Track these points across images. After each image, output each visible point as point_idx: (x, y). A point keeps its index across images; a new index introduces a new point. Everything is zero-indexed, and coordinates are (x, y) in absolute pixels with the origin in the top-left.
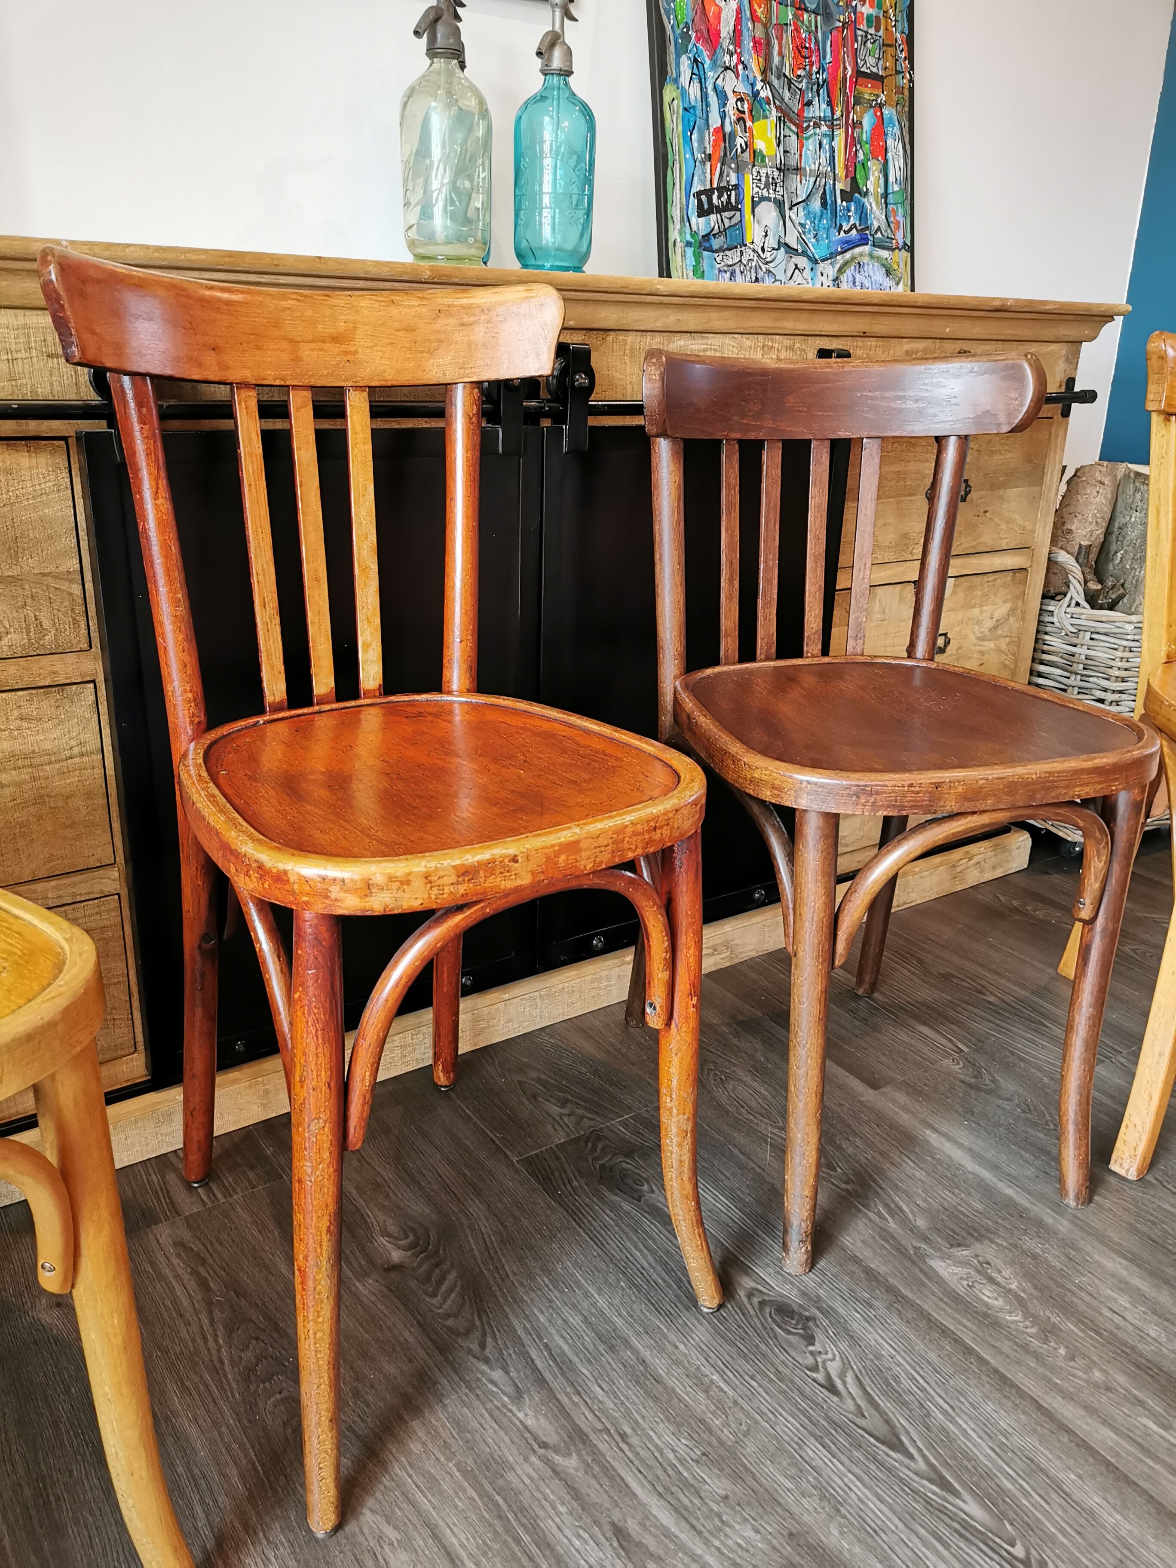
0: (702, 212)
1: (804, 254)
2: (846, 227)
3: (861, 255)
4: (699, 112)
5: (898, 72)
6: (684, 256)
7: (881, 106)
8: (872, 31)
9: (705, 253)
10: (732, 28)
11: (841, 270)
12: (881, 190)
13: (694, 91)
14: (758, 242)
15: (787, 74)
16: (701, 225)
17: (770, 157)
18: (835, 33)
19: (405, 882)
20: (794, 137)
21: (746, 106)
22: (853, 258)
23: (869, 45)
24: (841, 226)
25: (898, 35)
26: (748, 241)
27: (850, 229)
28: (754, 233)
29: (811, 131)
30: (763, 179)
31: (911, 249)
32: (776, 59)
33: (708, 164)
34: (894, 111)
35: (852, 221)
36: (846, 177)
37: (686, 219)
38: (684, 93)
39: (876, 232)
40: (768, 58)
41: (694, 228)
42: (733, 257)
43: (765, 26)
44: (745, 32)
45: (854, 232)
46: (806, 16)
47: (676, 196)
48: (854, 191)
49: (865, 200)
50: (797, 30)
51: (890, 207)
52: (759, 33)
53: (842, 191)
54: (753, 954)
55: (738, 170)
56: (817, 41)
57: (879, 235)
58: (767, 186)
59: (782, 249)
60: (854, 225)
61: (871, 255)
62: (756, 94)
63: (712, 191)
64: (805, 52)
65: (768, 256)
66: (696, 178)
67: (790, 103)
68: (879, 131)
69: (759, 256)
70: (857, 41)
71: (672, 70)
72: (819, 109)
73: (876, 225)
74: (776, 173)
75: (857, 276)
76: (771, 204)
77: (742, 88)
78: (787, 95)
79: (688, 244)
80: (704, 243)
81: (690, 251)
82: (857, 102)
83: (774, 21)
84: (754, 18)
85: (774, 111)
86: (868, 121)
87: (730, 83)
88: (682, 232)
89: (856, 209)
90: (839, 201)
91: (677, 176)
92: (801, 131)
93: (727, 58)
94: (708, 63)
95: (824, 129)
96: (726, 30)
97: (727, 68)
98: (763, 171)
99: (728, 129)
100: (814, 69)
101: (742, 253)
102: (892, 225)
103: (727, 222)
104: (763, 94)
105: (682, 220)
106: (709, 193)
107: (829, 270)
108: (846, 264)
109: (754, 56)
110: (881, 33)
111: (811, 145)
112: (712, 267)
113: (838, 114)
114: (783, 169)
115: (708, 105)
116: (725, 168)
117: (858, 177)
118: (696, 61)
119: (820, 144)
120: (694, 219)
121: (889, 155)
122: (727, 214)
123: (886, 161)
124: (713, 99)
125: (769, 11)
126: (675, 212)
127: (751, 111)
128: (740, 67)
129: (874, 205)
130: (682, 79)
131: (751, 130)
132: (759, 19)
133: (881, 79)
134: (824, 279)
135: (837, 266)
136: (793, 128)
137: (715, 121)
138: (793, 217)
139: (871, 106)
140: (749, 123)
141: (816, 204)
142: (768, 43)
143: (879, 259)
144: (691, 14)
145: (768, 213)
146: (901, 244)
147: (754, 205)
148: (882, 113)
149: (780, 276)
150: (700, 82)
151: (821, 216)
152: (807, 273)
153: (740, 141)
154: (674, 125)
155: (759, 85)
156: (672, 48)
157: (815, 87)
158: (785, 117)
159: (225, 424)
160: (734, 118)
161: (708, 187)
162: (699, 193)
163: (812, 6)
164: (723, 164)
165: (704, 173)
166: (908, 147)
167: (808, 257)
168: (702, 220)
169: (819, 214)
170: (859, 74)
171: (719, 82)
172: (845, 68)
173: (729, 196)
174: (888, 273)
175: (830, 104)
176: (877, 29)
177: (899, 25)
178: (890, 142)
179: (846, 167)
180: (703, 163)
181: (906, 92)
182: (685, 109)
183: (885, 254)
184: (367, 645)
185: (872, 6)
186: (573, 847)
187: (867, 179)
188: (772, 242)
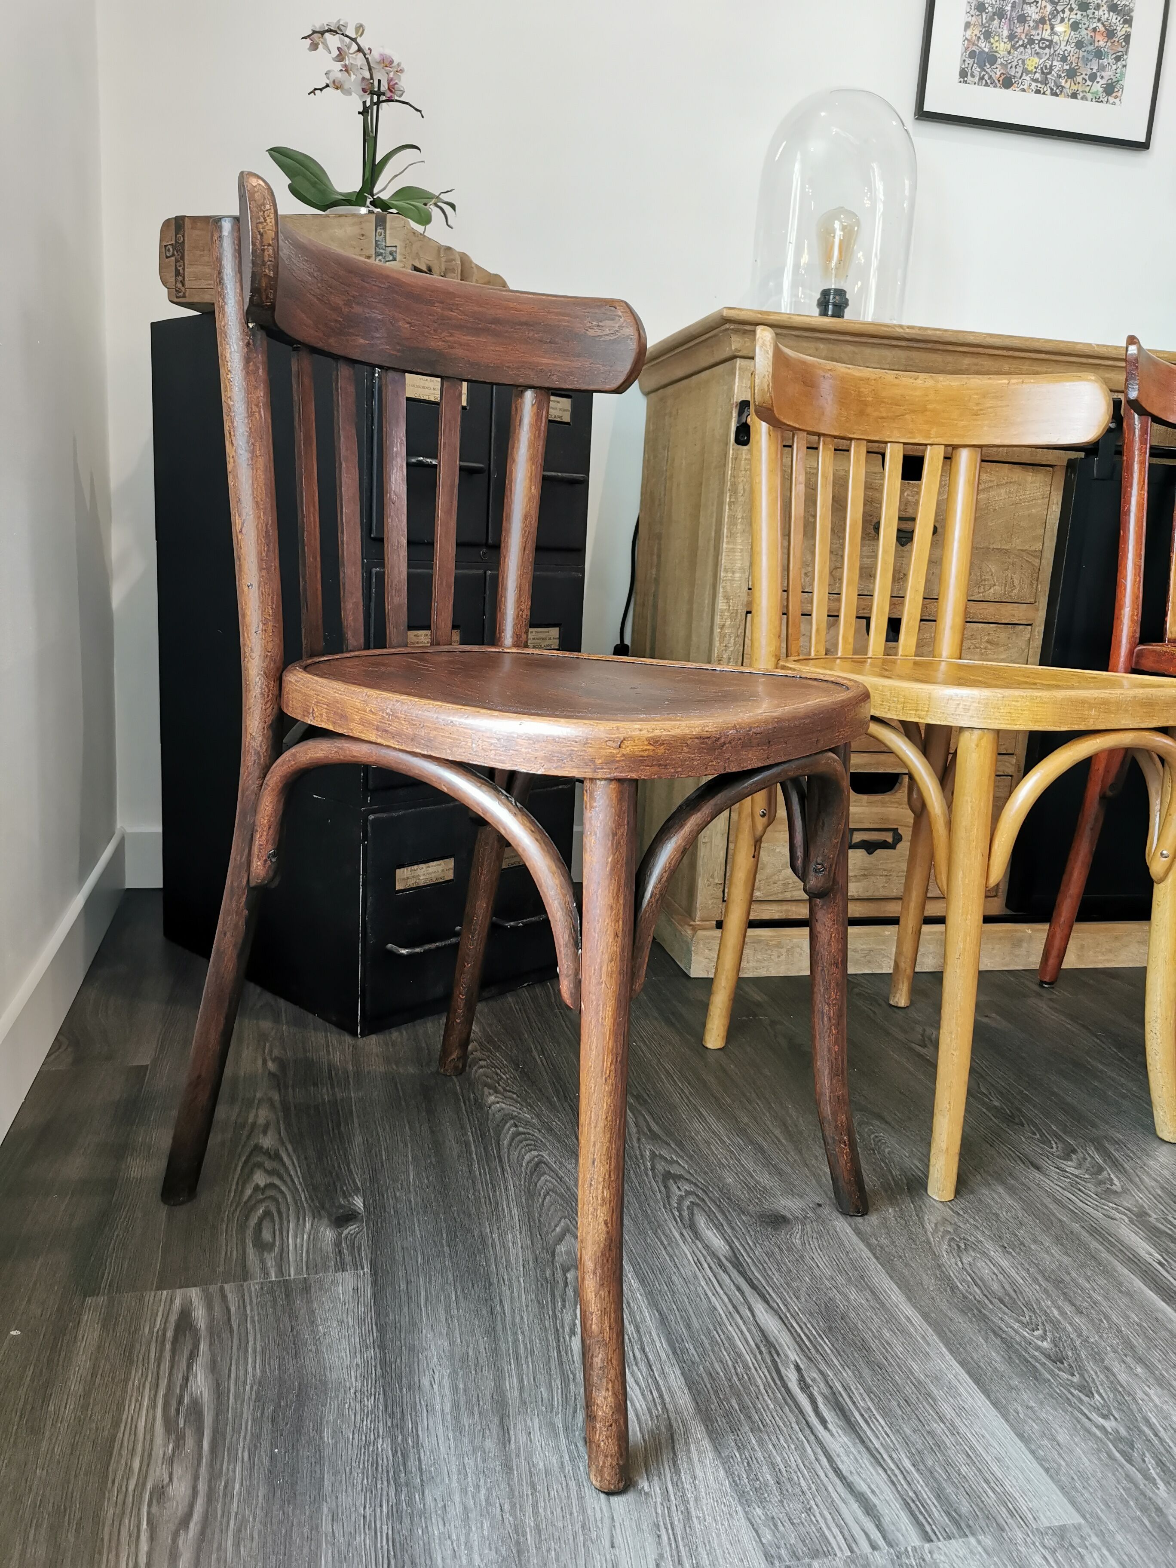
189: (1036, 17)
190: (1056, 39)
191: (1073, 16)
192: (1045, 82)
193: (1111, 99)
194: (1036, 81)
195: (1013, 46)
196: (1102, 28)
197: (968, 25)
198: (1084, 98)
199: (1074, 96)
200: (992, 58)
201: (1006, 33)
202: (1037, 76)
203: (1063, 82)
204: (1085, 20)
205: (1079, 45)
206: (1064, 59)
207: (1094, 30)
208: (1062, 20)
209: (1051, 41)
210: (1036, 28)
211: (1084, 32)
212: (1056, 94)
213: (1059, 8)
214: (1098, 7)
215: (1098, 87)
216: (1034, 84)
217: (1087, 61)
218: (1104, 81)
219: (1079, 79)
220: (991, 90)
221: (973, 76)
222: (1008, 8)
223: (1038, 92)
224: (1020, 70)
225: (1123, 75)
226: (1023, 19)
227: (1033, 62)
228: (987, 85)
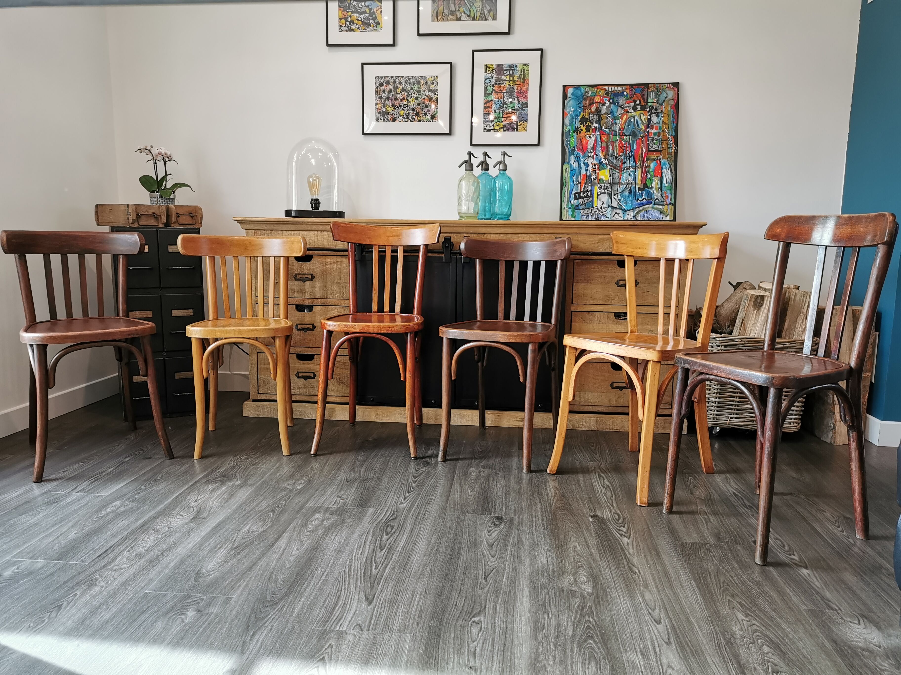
0: (576, 198)
1: (620, 209)
2: (640, 199)
3: (648, 208)
4: (577, 170)
5: (669, 148)
6: (568, 211)
7: (660, 159)
8: (656, 137)
9: (576, 211)
10: (592, 145)
11: (637, 213)
12: (659, 186)
13: (575, 165)
14: (599, 206)
15: (615, 155)
16: (575, 202)
17: (606, 181)
18: (638, 140)
19: (335, 325)
20: (617, 174)
21: (597, 167)
22: (643, 209)
23: (654, 141)
24: (638, 199)
25: (669, 136)
26: (595, 206)
27: (643, 200)
28: (597, 203)
29: (625, 171)
30: (603, 187)
31: (675, 205)
32: (611, 151)
33: (579, 185)
34: (666, 160)
35: (644, 197)
36: (642, 183)
37: (569, 201)
38: (571, 166)
39: (656, 200)
40: (607, 151)
41: (572, 203)
42: (588, 211)
43: (606, 143)
44: (598, 146)
45: (645, 200)
46: (625, 137)
47: (566, 195)
48: (645, 187)
49: (651, 190)
50: (621, 142)
51: (663, 191)
52: (604, 145)
53: (639, 188)
54: (539, 427)
55: (591, 186)
56: (629, 144)
57: (657, 201)
58: (604, 189)
59: (610, 208)
60: (645, 199)
61: (653, 208)
62: (601, 163)
63: (581, 192)
64: (623, 148)
65: (603, 210)
66: (574, 189)
67: (616, 164)
68: (660, 166)
69: (599, 210)
70: (648, 141)
71: (567, 160)
72: (630, 163)
73: (656, 197)
74: (608, 185)
75: (646, 215)
76: (606, 195)
77: (595, 162)
78: (615, 161)
79: (570, 208)
80: (577, 207)
81: (570, 210)
82: (647, 160)
83: (611, 140)
84: (602, 141)
85: (609, 167)
86: (652, 165)
87: (590, 161)
88: (567, 205)
89: (646, 193)
90: (637, 191)
91: (566, 189)
92: (621, 171)
93: (589, 154)
94: (582, 156)
95: (631, 169)
96: (589, 146)
97: (589, 157)
98: (603, 185)
99: (588, 174)
100: (628, 152)
101: (592, 210)
102: (664, 198)
103: (586, 201)
104: (604, 162)
105: (568, 201)
106: (579, 193)
107: (632, 214)
108: (640, 211)
109: (601, 152)
110: (661, 137)
111: (625, 175)
112: (579, 215)
113: (638, 164)
114: (612, 184)
115: (581, 168)
116: (587, 186)
117: (647, 183)
118: (577, 156)
119: (629, 174)
120: (572, 202)
121: (664, 175)
122: (586, 199)
123: (662, 177)
124: (583, 166)
125: (608, 139)
126: (565, 199)
127: (598, 168)
128: (595, 156)
129: (655, 191)
130: (571, 162)
131: (598, 174)
132: (604, 141)
133: (661, 151)
134: (629, 216)
135: (636, 212)
136: (617, 171)
137: (583, 172)
138: (615, 197)
139: (655, 160)
140: (597, 171)
141: (627, 193)
142: (608, 147)
143: (657, 209)
144: (576, 144)
145: (605, 198)
146: (668, 203)
147: (598, 195)
148: (660, 162)
149: (609, 215)
150: (578, 162)
151: (629, 197)
152: (621, 215)
153: (593, 177)
154: (567, 176)
155: (602, 160)
156: (568, 154)
157: (628, 158)
158: (613, 167)
159: (384, 254)
160: (591, 171)
161: (579, 191)
162: (575, 194)
163: (627, 134)
164: (586, 184)
165: (578, 188)
166: (673, 171)
167: (622, 210)
168: (575, 201)
169: (627, 196)
170: (649, 151)
171: (586, 161)
172: (642, 150)
173: (588, 194)
174: (661, 213)
175: (635, 162)
176: (659, 136)
177: (670, 134)
178: (664, 170)
179: (642, 180)
180: (578, 184)
181: (673, 154)
182: (571, 170)
183: (660, 207)
184: (398, 302)
185: (656, 129)
186: (369, 326)
187: (652, 183)
188: (605, 205)
189: (401, 98)
190: (409, 104)
191: (415, 95)
192: (408, 118)
193: (434, 120)
194: (404, 118)
195: (394, 108)
196: (426, 98)
197: (377, 104)
198: (423, 121)
199: (420, 121)
200: (387, 113)
201: (391, 104)
202: (405, 116)
203: (414, 117)
204: (420, 96)
205: (419, 104)
206: (413, 110)
207: (424, 99)
208: (411, 97)
209: (408, 105)
210: (402, 101)
211: (420, 100)
212: (412, 121)
213: (410, 93)
214: (424, 91)
215: (428, 117)
216: (404, 119)
217: (422, 109)
218: (430, 115)
219: (420, 115)
220: (388, 123)
221: (381, 119)
222: (391, 96)
223: (406, 121)
224: (398, 115)
225: (437, 112)
226: (396, 99)
227: (402, 112)
228: (386, 122)
